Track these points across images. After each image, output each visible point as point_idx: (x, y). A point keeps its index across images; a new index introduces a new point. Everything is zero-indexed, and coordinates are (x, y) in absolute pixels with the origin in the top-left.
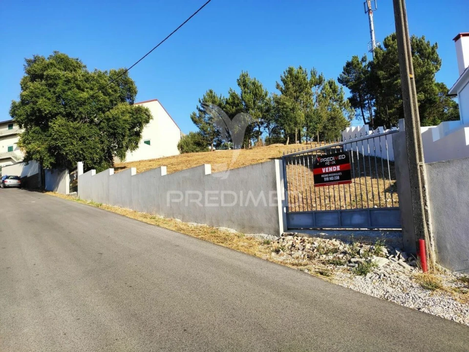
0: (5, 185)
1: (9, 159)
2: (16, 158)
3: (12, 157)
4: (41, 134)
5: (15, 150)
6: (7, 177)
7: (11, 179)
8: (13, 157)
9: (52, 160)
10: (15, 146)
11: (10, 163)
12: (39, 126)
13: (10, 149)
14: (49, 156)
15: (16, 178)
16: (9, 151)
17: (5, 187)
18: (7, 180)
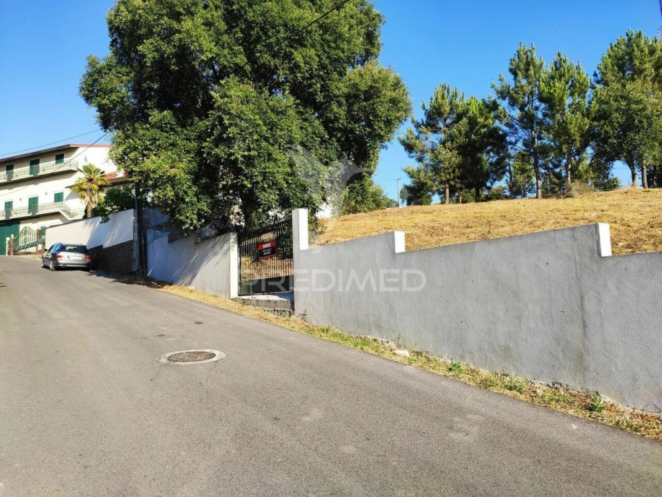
0: (58, 263)
1: (57, 214)
2: (68, 213)
3: (61, 212)
4: (176, 132)
5: (67, 199)
6: (63, 248)
7: (70, 251)
8: (64, 211)
9: (204, 206)
10: (67, 193)
11: (57, 221)
12: (171, 108)
13: (59, 197)
14: (196, 195)
15: (80, 249)
16: (56, 201)
17: (58, 268)
18: (62, 254)
